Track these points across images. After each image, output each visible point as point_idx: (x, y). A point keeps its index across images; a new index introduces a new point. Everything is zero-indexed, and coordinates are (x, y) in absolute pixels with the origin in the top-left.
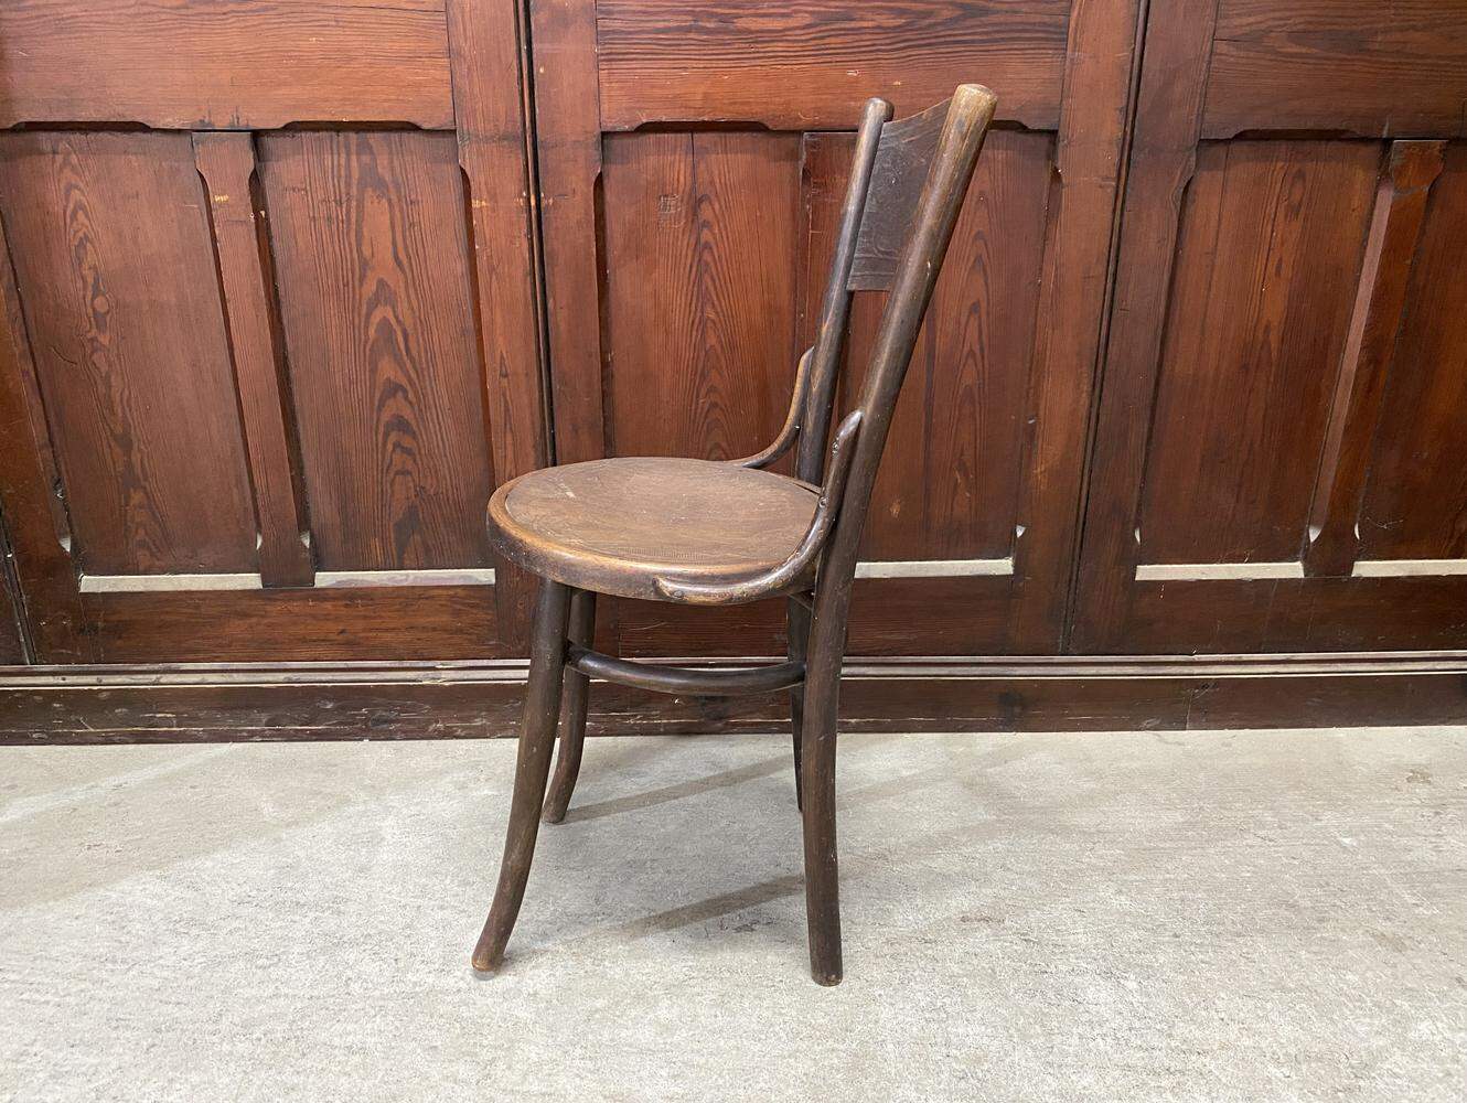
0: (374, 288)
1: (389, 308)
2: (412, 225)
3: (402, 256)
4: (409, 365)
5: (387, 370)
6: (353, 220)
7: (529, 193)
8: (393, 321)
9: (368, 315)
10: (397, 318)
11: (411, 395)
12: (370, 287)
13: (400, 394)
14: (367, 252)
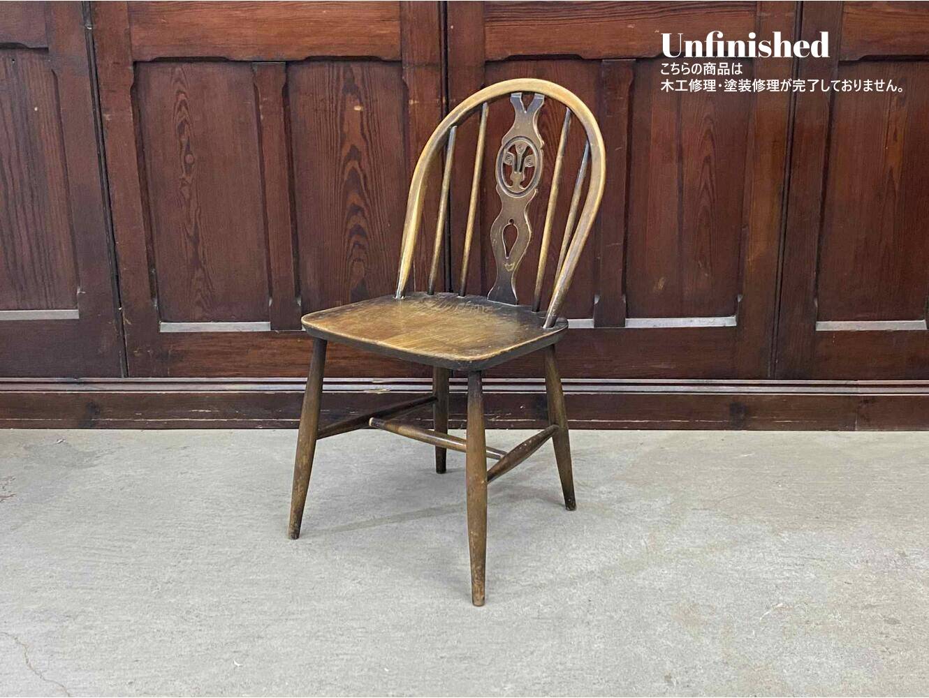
0: (348, 151)
1: (357, 163)
2: (373, 113)
3: (366, 129)
4: (366, 195)
5: (354, 198)
6: (339, 108)
7: (442, 96)
8: (358, 169)
9: (344, 166)
10: (360, 167)
11: (366, 214)
12: (345, 151)
13: (360, 214)
14: (346, 129)
